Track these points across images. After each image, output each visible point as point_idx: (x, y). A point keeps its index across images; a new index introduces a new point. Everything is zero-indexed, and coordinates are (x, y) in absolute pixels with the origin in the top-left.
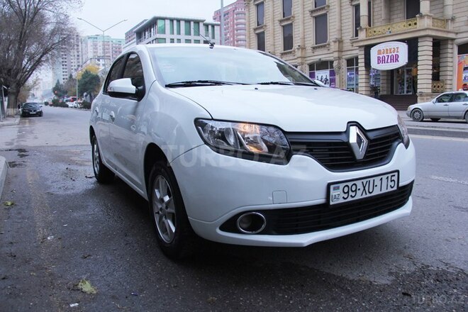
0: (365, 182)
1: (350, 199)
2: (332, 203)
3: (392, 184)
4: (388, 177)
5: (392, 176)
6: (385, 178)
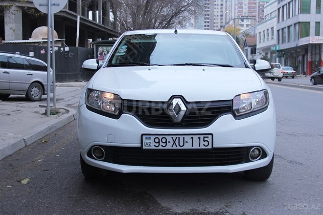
0: (174, 137)
1: (160, 147)
2: (144, 148)
3: (206, 143)
4: (199, 138)
5: (204, 137)
6: (195, 137)
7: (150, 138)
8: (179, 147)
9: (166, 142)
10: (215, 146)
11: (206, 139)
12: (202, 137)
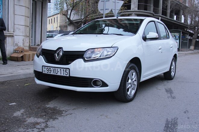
0: (54, 68)
1: (49, 73)
2: (43, 73)
3: (66, 74)
4: (64, 70)
5: (66, 70)
6: (62, 69)
7: (45, 68)
8: (56, 74)
9: (51, 71)
10: (71, 75)
11: (66, 71)
12: (65, 69)
